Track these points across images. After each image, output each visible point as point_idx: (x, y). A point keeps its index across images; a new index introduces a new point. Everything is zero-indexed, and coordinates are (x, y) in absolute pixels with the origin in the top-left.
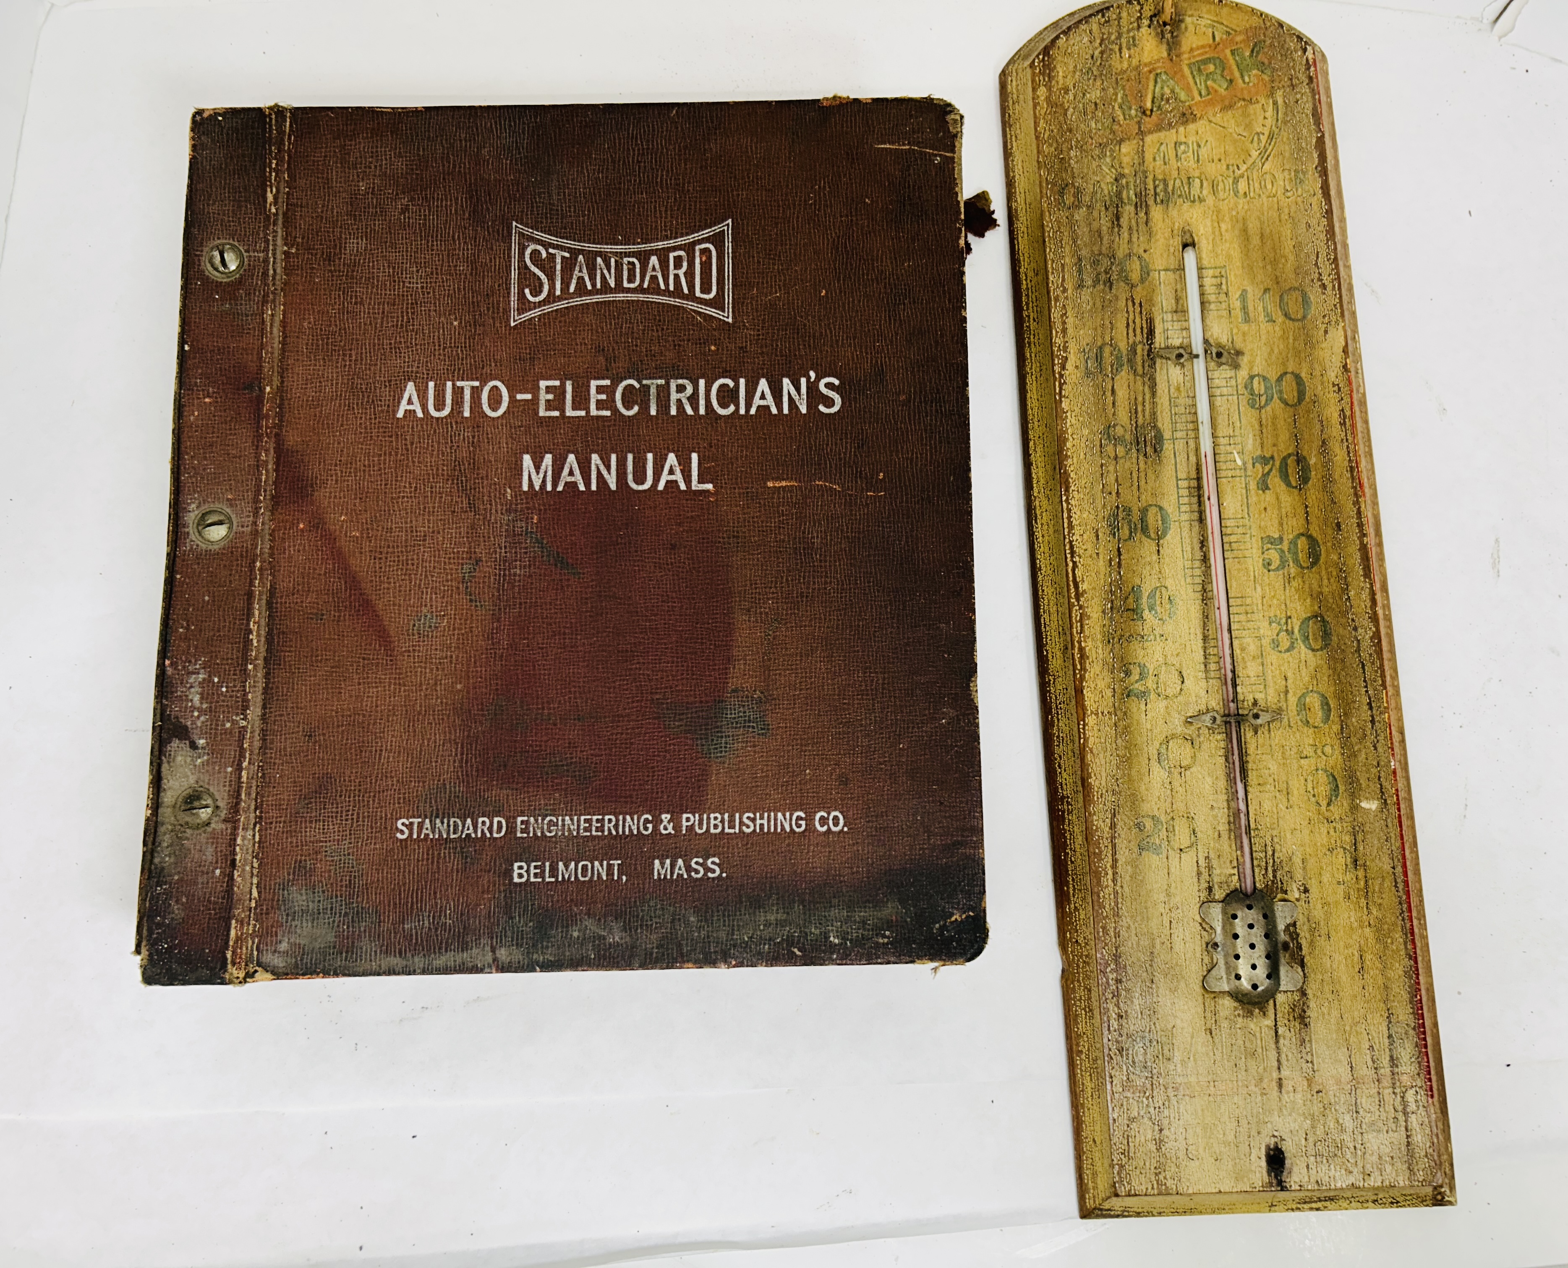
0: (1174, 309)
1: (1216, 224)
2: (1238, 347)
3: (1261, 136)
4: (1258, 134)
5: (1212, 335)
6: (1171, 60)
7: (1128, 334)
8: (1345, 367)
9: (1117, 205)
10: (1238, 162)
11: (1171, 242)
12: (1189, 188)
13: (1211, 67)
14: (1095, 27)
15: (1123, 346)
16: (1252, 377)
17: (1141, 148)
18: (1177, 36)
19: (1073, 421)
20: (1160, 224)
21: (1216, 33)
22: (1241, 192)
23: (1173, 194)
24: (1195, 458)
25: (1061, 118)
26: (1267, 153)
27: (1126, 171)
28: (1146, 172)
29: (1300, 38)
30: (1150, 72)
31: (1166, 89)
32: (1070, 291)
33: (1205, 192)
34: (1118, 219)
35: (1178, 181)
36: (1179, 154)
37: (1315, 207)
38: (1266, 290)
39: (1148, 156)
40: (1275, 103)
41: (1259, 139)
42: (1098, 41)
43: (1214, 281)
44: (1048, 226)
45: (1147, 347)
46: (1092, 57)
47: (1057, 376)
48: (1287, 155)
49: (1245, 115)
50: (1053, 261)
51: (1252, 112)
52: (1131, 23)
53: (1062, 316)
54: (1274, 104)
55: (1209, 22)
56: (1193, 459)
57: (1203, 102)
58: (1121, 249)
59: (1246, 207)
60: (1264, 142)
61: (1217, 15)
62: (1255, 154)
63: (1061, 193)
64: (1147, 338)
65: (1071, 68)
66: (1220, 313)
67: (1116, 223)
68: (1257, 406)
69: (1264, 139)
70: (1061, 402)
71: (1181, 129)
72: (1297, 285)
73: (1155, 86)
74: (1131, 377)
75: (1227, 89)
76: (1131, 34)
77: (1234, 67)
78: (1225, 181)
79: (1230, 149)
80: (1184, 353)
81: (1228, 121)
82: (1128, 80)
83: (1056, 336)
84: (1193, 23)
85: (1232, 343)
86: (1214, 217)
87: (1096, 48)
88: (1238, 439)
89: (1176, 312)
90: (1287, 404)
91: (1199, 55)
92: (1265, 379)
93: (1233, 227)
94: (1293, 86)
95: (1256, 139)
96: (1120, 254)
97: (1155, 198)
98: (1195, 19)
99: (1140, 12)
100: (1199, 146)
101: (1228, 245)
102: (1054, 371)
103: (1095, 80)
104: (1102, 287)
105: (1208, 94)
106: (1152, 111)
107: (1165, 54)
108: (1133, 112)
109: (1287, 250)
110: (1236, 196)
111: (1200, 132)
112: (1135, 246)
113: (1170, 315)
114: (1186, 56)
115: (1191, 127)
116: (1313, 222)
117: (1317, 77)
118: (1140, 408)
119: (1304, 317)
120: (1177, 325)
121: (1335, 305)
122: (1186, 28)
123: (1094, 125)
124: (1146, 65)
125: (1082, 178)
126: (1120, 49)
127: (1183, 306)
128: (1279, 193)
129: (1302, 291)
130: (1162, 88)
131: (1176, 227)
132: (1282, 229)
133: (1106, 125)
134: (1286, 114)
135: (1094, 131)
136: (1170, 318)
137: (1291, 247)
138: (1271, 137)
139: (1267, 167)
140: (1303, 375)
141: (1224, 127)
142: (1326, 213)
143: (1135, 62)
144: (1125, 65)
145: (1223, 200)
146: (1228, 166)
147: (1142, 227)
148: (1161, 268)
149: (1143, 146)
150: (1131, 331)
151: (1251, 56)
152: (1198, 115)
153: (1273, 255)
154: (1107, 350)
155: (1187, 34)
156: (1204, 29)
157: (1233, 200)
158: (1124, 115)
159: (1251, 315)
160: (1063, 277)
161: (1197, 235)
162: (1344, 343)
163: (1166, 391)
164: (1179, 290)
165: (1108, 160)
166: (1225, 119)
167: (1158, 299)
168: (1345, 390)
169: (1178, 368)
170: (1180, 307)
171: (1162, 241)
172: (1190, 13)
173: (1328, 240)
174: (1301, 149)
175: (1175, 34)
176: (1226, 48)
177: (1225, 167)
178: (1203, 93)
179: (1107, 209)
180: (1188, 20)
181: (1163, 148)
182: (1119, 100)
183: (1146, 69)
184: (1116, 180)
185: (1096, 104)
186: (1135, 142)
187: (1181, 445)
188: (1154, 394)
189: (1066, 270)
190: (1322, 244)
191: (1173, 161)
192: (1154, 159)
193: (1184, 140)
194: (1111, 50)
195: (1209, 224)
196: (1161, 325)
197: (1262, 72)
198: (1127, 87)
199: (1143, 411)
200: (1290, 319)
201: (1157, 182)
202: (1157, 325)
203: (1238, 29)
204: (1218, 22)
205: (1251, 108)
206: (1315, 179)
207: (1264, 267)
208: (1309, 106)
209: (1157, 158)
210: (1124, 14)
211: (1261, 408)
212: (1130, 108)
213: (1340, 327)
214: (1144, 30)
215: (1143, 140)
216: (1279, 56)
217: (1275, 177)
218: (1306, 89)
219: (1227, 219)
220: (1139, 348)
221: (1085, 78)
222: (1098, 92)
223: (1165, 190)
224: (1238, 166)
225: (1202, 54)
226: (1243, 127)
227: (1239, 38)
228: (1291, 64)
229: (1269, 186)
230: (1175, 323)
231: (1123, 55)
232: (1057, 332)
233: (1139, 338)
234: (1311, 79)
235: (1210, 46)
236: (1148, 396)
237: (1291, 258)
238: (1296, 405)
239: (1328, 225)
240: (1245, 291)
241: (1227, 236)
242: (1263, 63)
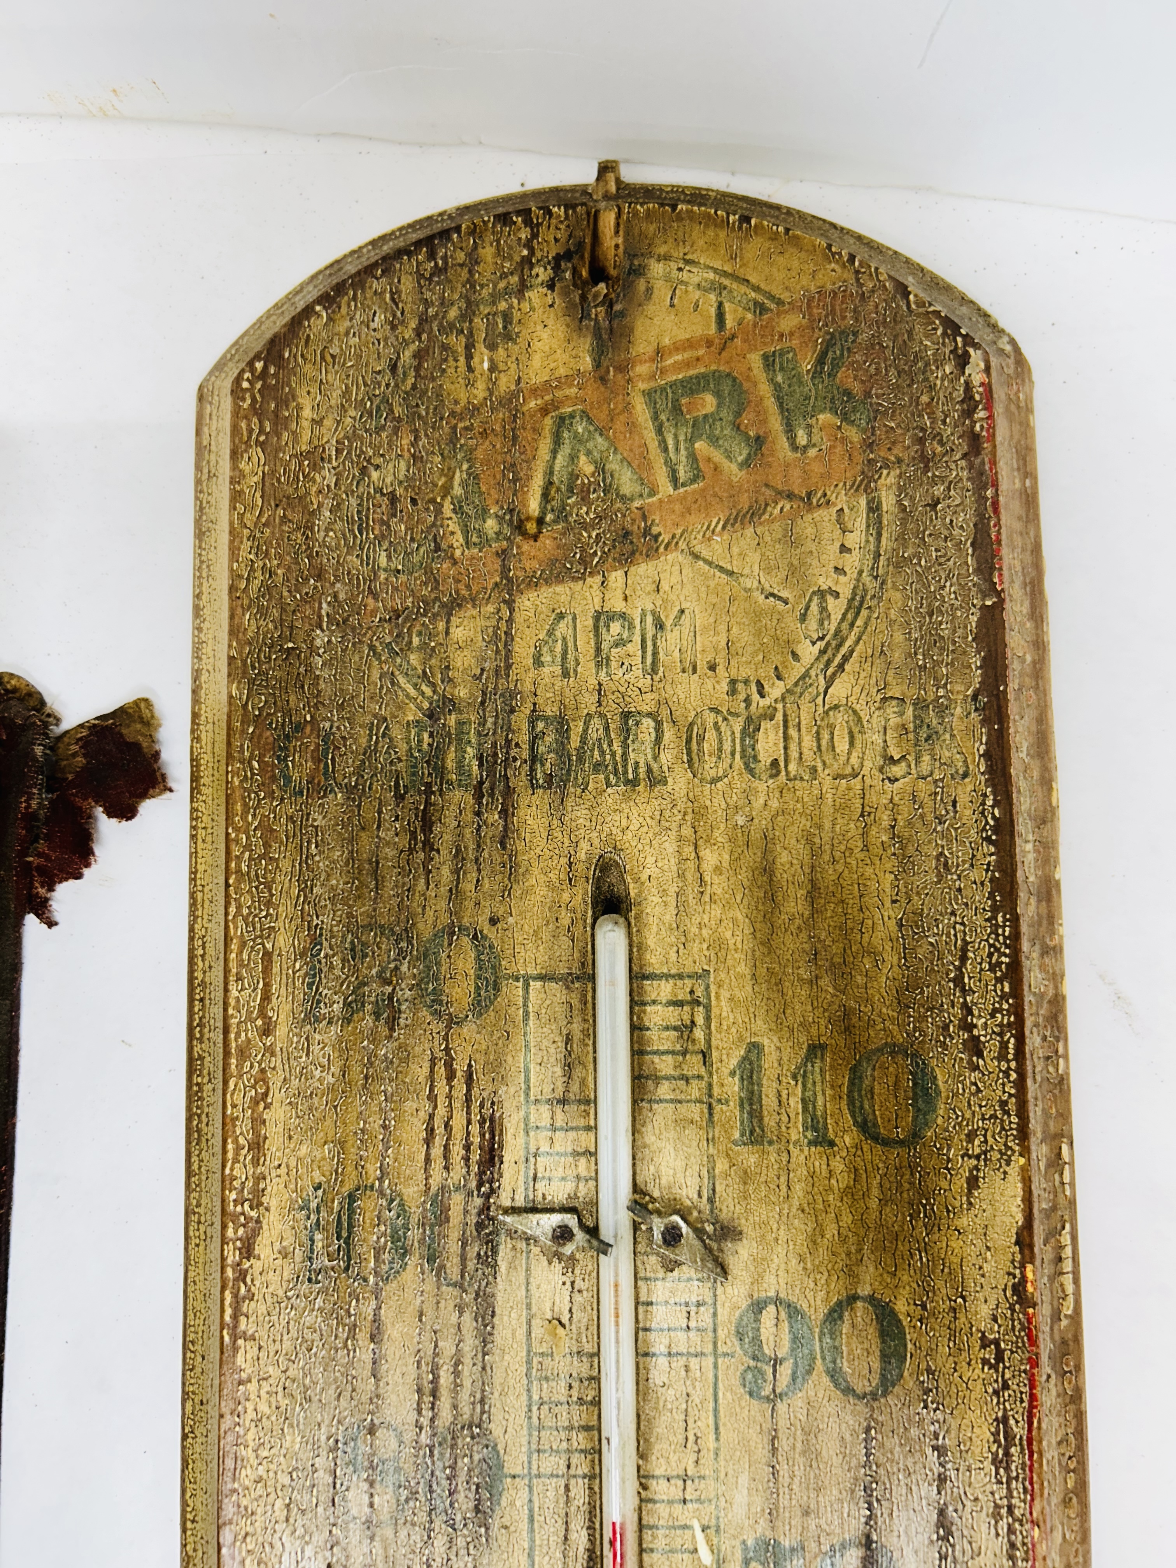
0: (559, 1093)
1: (689, 850)
2: (724, 1216)
3: (830, 599)
4: (821, 594)
5: (657, 1177)
6: (603, 380)
7: (428, 1160)
8: (1019, 1289)
9: (429, 785)
10: (762, 673)
11: (566, 896)
12: (625, 745)
13: (708, 403)
14: (407, 284)
15: (412, 1192)
16: (758, 1307)
17: (503, 626)
18: (622, 314)
19: (263, 1408)
20: (540, 844)
21: (727, 306)
22: (765, 759)
23: (581, 760)
24: (584, 1533)
25: (299, 537)
26: (844, 650)
27: (462, 692)
28: (513, 695)
29: (952, 327)
30: (544, 411)
31: (583, 459)
32: (281, 1031)
33: (666, 758)
34: (427, 825)
35: (596, 723)
36: (605, 646)
37: (967, 813)
38: (815, 1050)
39: (523, 651)
40: (874, 508)
41: (823, 609)
42: (413, 324)
43: (672, 1015)
44: (237, 841)
45: (478, 1202)
46: (394, 368)
47: (229, 1273)
48: (897, 656)
49: (791, 539)
50: (243, 944)
51: (810, 531)
52: (504, 276)
53: (255, 1102)
54: (870, 510)
55: (711, 275)
56: (580, 1539)
57: (683, 499)
58: (430, 913)
59: (774, 804)
60: (836, 617)
61: (733, 258)
62: (809, 652)
63: (282, 751)
64: (481, 1173)
65: (335, 397)
66: (683, 1109)
67: (421, 837)
68: (767, 1391)
69: (836, 608)
70: (235, 1349)
71: (616, 577)
72: (900, 1038)
73: (554, 452)
74: (430, 1285)
75: (746, 464)
76: (503, 306)
77: (771, 404)
78: (723, 726)
79: (743, 636)
80: (576, 1230)
81: (742, 555)
82: (484, 434)
83: (236, 1161)
84: (668, 279)
85: (711, 1200)
86: (687, 831)
87: (406, 343)
88: (709, 1488)
89: (563, 1101)
90: (848, 1391)
91: (678, 367)
92: (793, 1311)
93: (735, 860)
94: (925, 461)
95: (814, 608)
96: (425, 928)
97: (532, 770)
98: (674, 266)
99: (528, 245)
100: (660, 626)
101: (717, 911)
102: (223, 1259)
103: (396, 430)
104: (369, 1020)
105: (694, 480)
106: (540, 521)
107: (587, 362)
108: (491, 524)
109: (880, 934)
110: (751, 772)
111: (665, 586)
112: (469, 904)
113: (545, 1109)
114: (642, 369)
115: (643, 570)
116: (958, 854)
117: (992, 437)
118: (445, 1379)
119: (915, 1136)
120: (565, 1142)
121: (1003, 1104)
122: (649, 290)
123: (383, 561)
124: (535, 391)
125: (341, 707)
126: (469, 347)
127: (583, 1082)
128: (868, 764)
129: (914, 1055)
130: (573, 458)
131: (582, 856)
132: (869, 871)
133: (416, 559)
134: (901, 539)
135: (383, 576)
136: (546, 1121)
137: (892, 925)
138: (856, 605)
139: (840, 690)
140: (901, 1307)
141: (731, 573)
142: (996, 829)
143: (505, 383)
144: (480, 392)
145: (715, 781)
146: (733, 682)
147: (491, 851)
148: (531, 971)
149: (510, 620)
150: (437, 1151)
151: (817, 373)
152: (665, 538)
153: (837, 949)
154: (368, 1205)
155: (650, 309)
156: (697, 294)
157: (739, 781)
158: (466, 532)
159: (770, 1121)
160: (267, 985)
161: (637, 880)
162: (1020, 1218)
163: (521, 1332)
164: (577, 1035)
165: (414, 659)
166: (735, 550)
167: (516, 1061)
168: (1015, 1359)
169: (558, 1267)
170: (575, 1087)
171: (541, 891)
172: (662, 250)
173: (995, 909)
174: (935, 641)
175: (618, 307)
176: (753, 349)
177: (724, 686)
178: (682, 475)
179: (400, 797)
180: (657, 269)
181: (563, 628)
182: (457, 490)
183: (532, 404)
184: (431, 715)
185: (393, 499)
186: (490, 608)
187: (551, 1494)
188: (485, 1340)
189: (276, 969)
190: (979, 920)
191: (587, 670)
192: (538, 662)
193: (619, 605)
194: (445, 347)
195: (670, 847)
196: (521, 1140)
197: (845, 418)
198: (480, 454)
199: (457, 1386)
200: (876, 1138)
201: (540, 725)
202: (508, 1138)
203: (785, 296)
204: (734, 277)
205: (806, 526)
206: (970, 732)
207: (813, 982)
208: (965, 519)
209: (546, 658)
210: (487, 252)
211: (776, 1396)
212: (484, 513)
213: (1013, 1170)
214: (536, 296)
215: (510, 604)
216: (893, 371)
217: (860, 719)
218: (960, 471)
219: (719, 835)
220: (457, 1201)
221: (372, 425)
222: (403, 465)
223: (561, 748)
224: (759, 684)
225: (688, 364)
226: (782, 574)
227: (789, 322)
228: (925, 399)
229: (842, 746)
230: (559, 1134)
231: (475, 362)
232: (238, 1148)
233: (458, 1171)
234: (975, 440)
235: (709, 343)
236: (470, 1344)
237: (891, 958)
238: (874, 1396)
239: (999, 866)
240: (755, 1048)
241: (718, 885)
242: (848, 393)
